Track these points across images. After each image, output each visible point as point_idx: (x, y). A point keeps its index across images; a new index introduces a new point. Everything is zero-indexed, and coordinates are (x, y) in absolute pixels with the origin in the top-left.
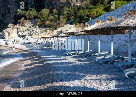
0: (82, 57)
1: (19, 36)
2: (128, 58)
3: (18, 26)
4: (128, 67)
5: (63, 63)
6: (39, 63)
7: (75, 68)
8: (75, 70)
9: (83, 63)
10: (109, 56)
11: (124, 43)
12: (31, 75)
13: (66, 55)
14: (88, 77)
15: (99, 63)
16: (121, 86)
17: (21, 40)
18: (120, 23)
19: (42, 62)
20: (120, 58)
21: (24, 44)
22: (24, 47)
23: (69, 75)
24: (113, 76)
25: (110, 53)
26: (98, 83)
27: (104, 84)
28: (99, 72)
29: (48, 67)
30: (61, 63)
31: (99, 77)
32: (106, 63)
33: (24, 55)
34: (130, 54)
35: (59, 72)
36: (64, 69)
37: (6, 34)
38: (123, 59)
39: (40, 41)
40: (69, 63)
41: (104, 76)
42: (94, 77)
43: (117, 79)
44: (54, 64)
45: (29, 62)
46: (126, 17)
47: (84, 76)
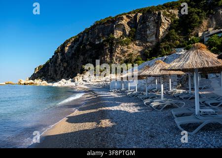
0: (119, 93)
1: (84, 81)
2: (146, 93)
3: (83, 75)
4: (145, 99)
5: (108, 96)
6: (94, 96)
7: (115, 99)
8: (115, 101)
9: (120, 96)
10: (135, 92)
11: (143, 85)
12: (89, 103)
13: (110, 92)
14: (123, 104)
15: (128, 96)
16: (142, 110)
17: (84, 83)
18: (140, 73)
19: (96, 96)
20: (141, 93)
21: (86, 85)
22: (86, 87)
23: (111, 103)
24: (137, 104)
25: (135, 90)
26: (129, 108)
27: (132, 108)
28: (129, 102)
29: (99, 99)
30: (107, 96)
31: (129, 104)
32: (133, 96)
33: (85, 92)
34: (147, 91)
35: (105, 102)
36: (108, 99)
37: (76, 80)
38: (143, 94)
39: (95, 84)
40: (112, 96)
41: (132, 104)
42: (126, 104)
43: (140, 106)
44: (103, 96)
45: (89, 96)
46: (144, 70)
47: (120, 104)
